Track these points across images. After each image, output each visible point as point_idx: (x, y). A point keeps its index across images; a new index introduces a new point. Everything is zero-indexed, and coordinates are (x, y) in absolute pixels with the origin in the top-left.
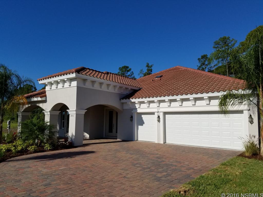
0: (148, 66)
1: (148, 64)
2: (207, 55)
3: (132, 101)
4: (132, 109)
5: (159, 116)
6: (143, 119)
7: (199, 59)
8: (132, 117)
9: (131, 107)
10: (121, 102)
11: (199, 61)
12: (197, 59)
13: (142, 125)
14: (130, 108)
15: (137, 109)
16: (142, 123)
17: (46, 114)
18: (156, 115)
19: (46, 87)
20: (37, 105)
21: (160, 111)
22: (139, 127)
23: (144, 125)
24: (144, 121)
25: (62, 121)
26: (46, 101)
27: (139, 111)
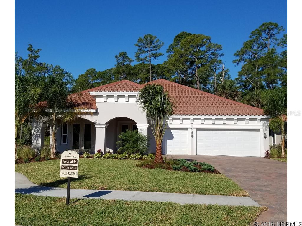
0: (31, 49)
1: (32, 47)
2: (127, 53)
3: (165, 117)
5: (192, 132)
6: (172, 134)
7: (116, 56)
11: (117, 59)
12: (115, 56)
15: (168, 124)
16: (171, 137)
17: (99, 127)
18: (189, 131)
19: (97, 99)
20: (79, 116)
21: (193, 127)
22: (168, 141)
23: (173, 139)
24: (173, 135)
25: (62, 135)
26: (96, 114)
27: (171, 126)
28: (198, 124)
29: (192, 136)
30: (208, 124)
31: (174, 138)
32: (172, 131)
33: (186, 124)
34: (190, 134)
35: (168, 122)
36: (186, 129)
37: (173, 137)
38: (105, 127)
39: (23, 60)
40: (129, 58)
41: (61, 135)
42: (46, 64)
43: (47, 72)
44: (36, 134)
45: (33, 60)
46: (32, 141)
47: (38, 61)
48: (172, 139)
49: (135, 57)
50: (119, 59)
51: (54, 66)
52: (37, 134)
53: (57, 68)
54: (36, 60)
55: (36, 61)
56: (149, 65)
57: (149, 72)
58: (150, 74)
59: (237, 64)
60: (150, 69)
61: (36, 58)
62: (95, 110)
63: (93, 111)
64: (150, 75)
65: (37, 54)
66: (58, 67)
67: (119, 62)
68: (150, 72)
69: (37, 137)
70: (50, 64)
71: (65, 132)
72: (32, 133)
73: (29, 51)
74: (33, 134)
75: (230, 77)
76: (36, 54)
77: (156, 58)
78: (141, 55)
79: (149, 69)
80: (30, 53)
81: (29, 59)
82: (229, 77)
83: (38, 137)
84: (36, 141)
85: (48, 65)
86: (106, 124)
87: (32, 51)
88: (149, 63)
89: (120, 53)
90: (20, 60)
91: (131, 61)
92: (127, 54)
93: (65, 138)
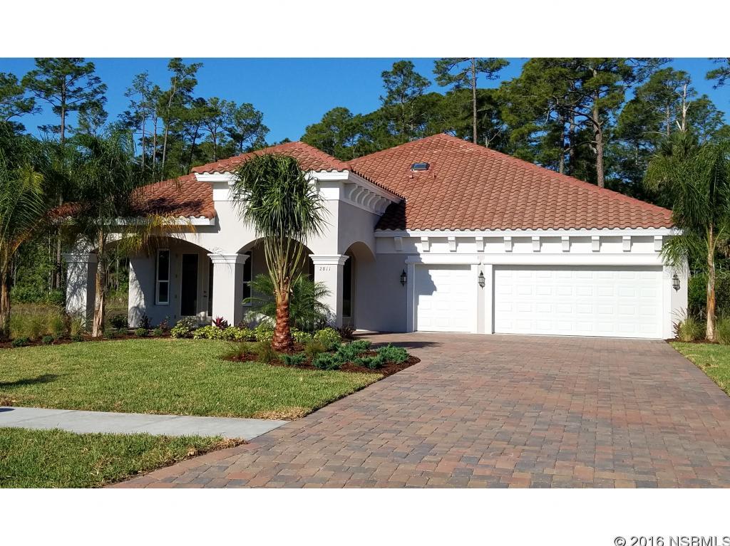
0: (176, 64)
3: (411, 236)
4: (406, 256)
5: (482, 274)
6: (432, 279)
7: (385, 74)
8: (404, 274)
9: (402, 249)
10: (376, 236)
11: (386, 81)
12: (380, 74)
13: (430, 293)
14: (398, 251)
15: (419, 254)
16: (429, 288)
17: (220, 261)
18: (475, 271)
19: (215, 191)
20: (174, 235)
21: (486, 261)
22: (422, 298)
23: (434, 292)
24: (435, 284)
25: (158, 281)
26: (214, 228)
27: (426, 259)
28: (497, 253)
29: (482, 285)
30: (524, 253)
31: (436, 290)
32: (431, 272)
33: (467, 252)
34: (476, 280)
35: (420, 247)
36: (466, 267)
37: (434, 288)
38: (235, 262)
39: (160, 92)
40: (418, 78)
41: (155, 282)
42: (220, 101)
43: (221, 121)
44: (76, 278)
45: (182, 93)
46: (68, 297)
47: (196, 94)
48: (431, 294)
49: (435, 72)
50: (391, 79)
51: (238, 106)
52: (78, 278)
53: (245, 111)
54: (189, 91)
55: (191, 94)
56: (472, 92)
57: (472, 114)
58: (475, 119)
59: (721, 83)
60: (475, 105)
61: (189, 86)
62: (208, 220)
63: (203, 221)
64: (475, 121)
65: (191, 77)
66: (248, 107)
67: (394, 89)
68: (475, 114)
69: (77, 287)
70: (229, 101)
71: (164, 275)
72: (68, 278)
73: (173, 69)
74: (69, 280)
75: (721, 119)
76: (189, 77)
77: (493, 73)
78: (449, 67)
79: (472, 103)
80: (174, 74)
81: (173, 89)
82: (718, 118)
83: (80, 286)
84: (75, 297)
85: (223, 102)
86: (237, 255)
87: (179, 70)
88: (470, 88)
89: (395, 64)
90: (154, 94)
91: (424, 84)
92: (413, 66)
93: (164, 289)
